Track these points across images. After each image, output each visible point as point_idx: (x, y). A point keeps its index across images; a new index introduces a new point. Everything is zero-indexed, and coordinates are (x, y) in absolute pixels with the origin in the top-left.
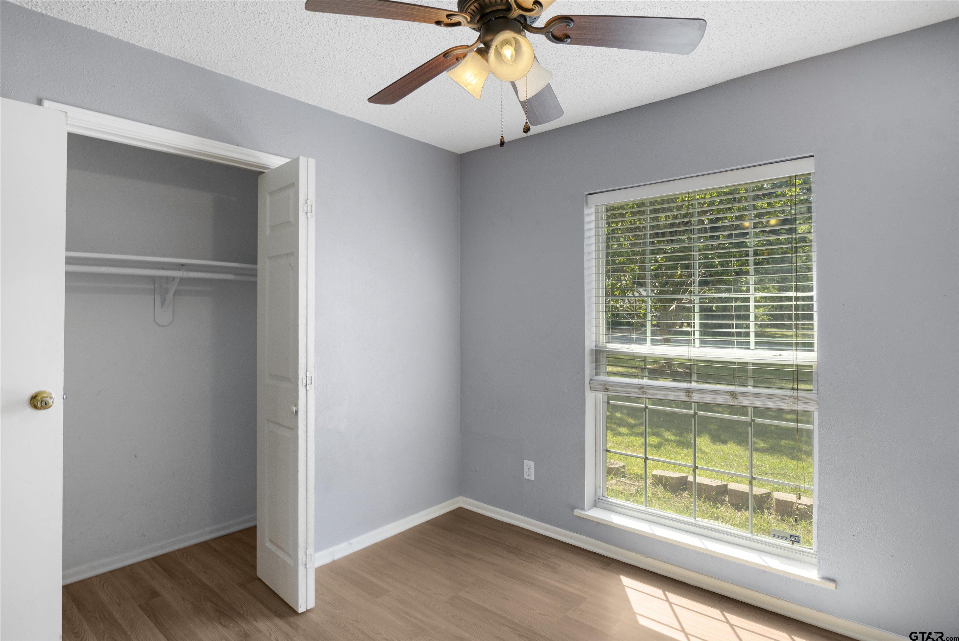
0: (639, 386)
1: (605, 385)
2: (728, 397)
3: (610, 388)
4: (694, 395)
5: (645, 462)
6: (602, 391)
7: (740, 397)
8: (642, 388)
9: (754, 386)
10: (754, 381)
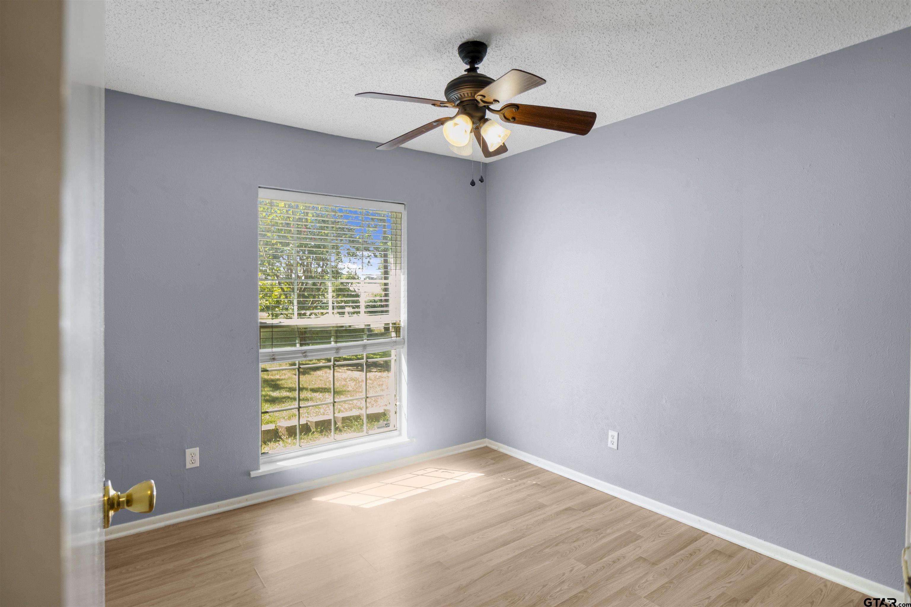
0: (303, 351)
1: (273, 355)
2: (361, 348)
3: (277, 357)
4: (342, 351)
5: (299, 411)
6: (270, 361)
7: (368, 347)
8: (305, 352)
9: (368, 340)
10: (368, 337)
